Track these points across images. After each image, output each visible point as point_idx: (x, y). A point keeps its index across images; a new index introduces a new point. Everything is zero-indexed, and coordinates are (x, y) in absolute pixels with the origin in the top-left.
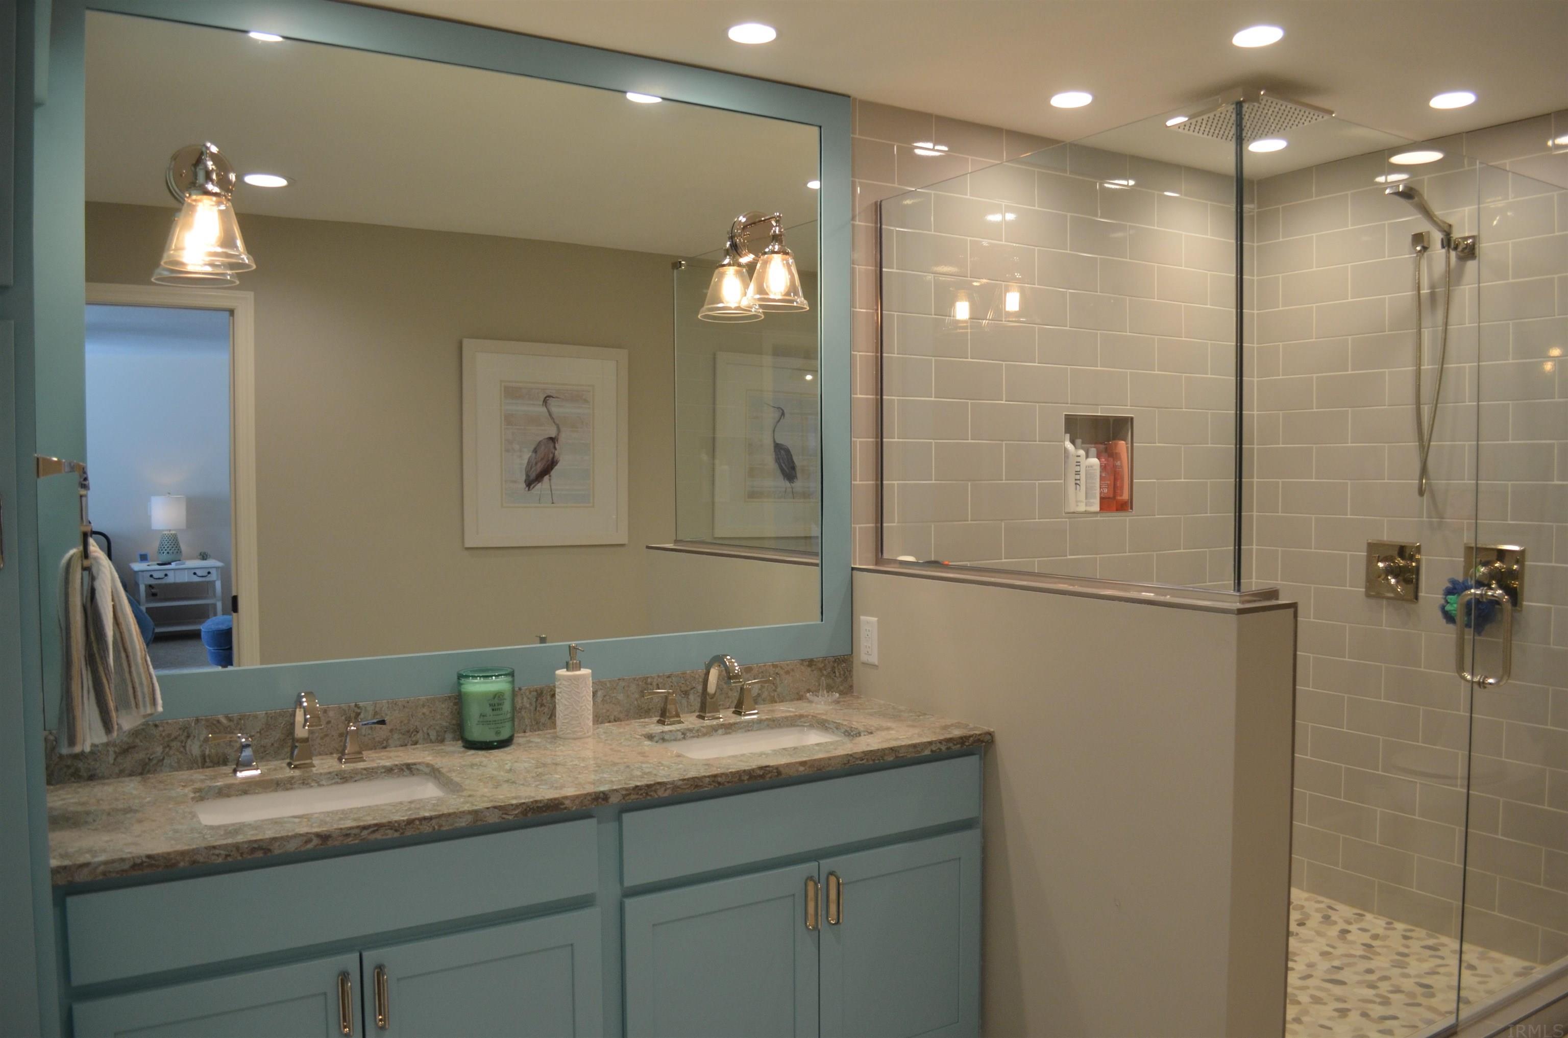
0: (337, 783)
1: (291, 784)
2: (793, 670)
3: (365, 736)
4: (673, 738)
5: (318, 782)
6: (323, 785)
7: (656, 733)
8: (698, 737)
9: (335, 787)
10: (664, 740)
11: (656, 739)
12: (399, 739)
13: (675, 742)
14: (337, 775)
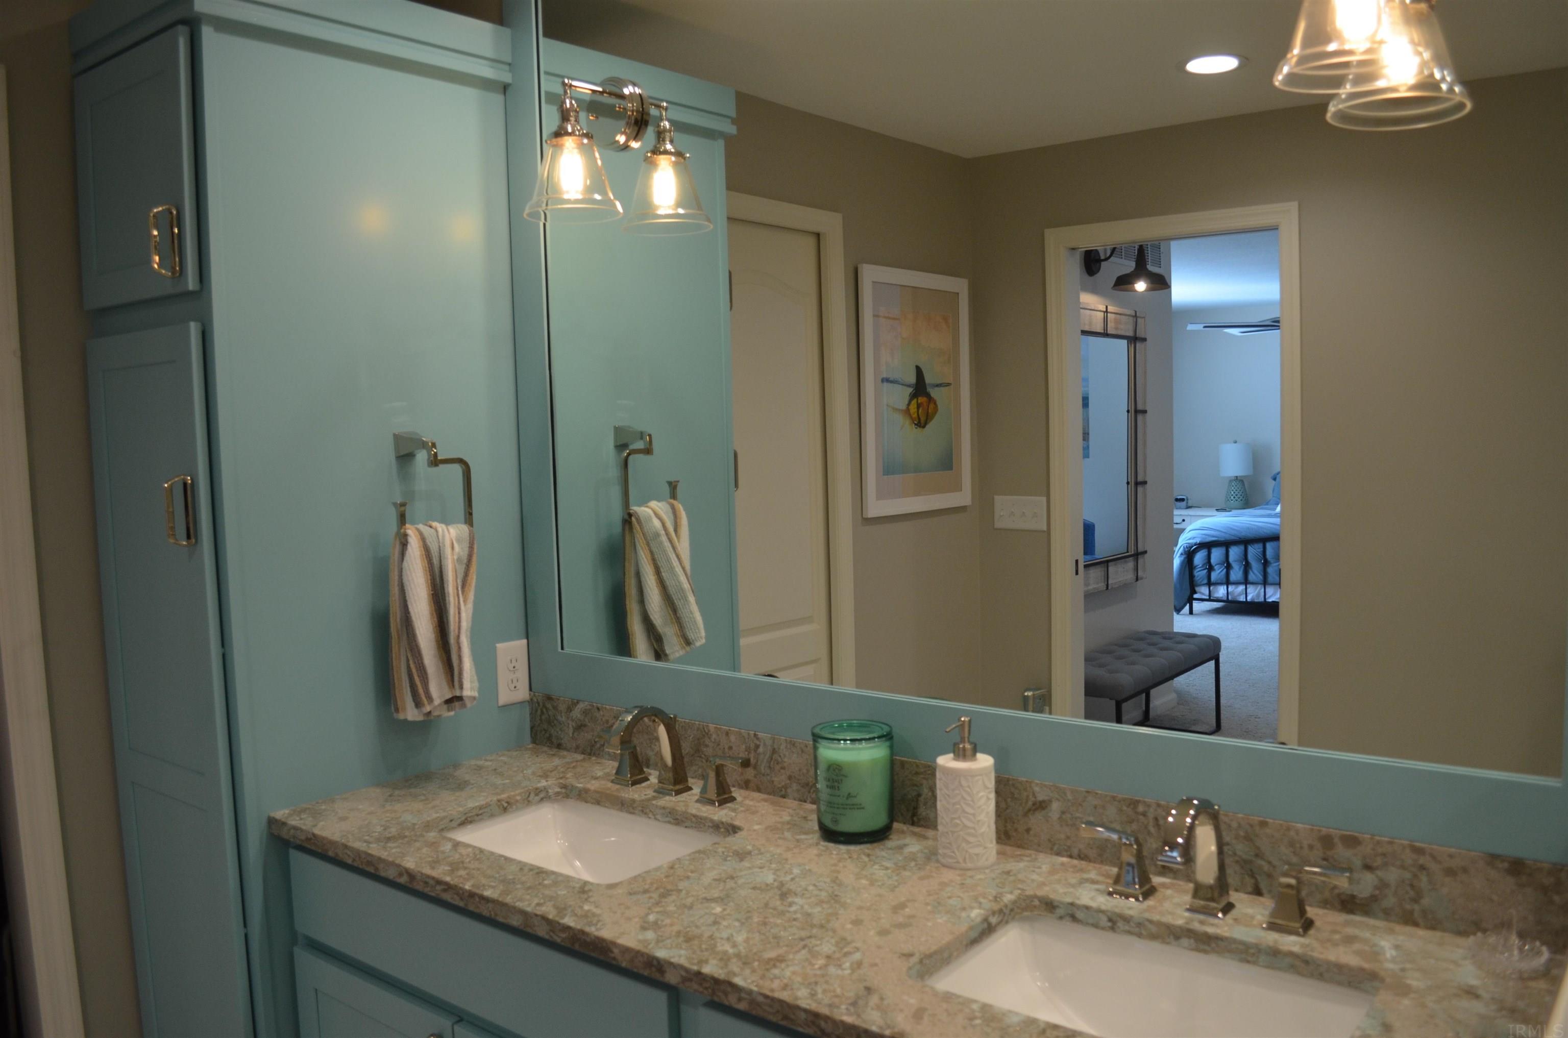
0: (669, 822)
1: (633, 808)
2: (1465, 870)
3: (764, 775)
4: (1091, 921)
5: (654, 815)
6: (659, 820)
7: (1062, 903)
8: (1139, 935)
9: (669, 826)
10: (1074, 918)
11: (1060, 912)
12: (798, 791)
13: (1093, 930)
14: (670, 813)
